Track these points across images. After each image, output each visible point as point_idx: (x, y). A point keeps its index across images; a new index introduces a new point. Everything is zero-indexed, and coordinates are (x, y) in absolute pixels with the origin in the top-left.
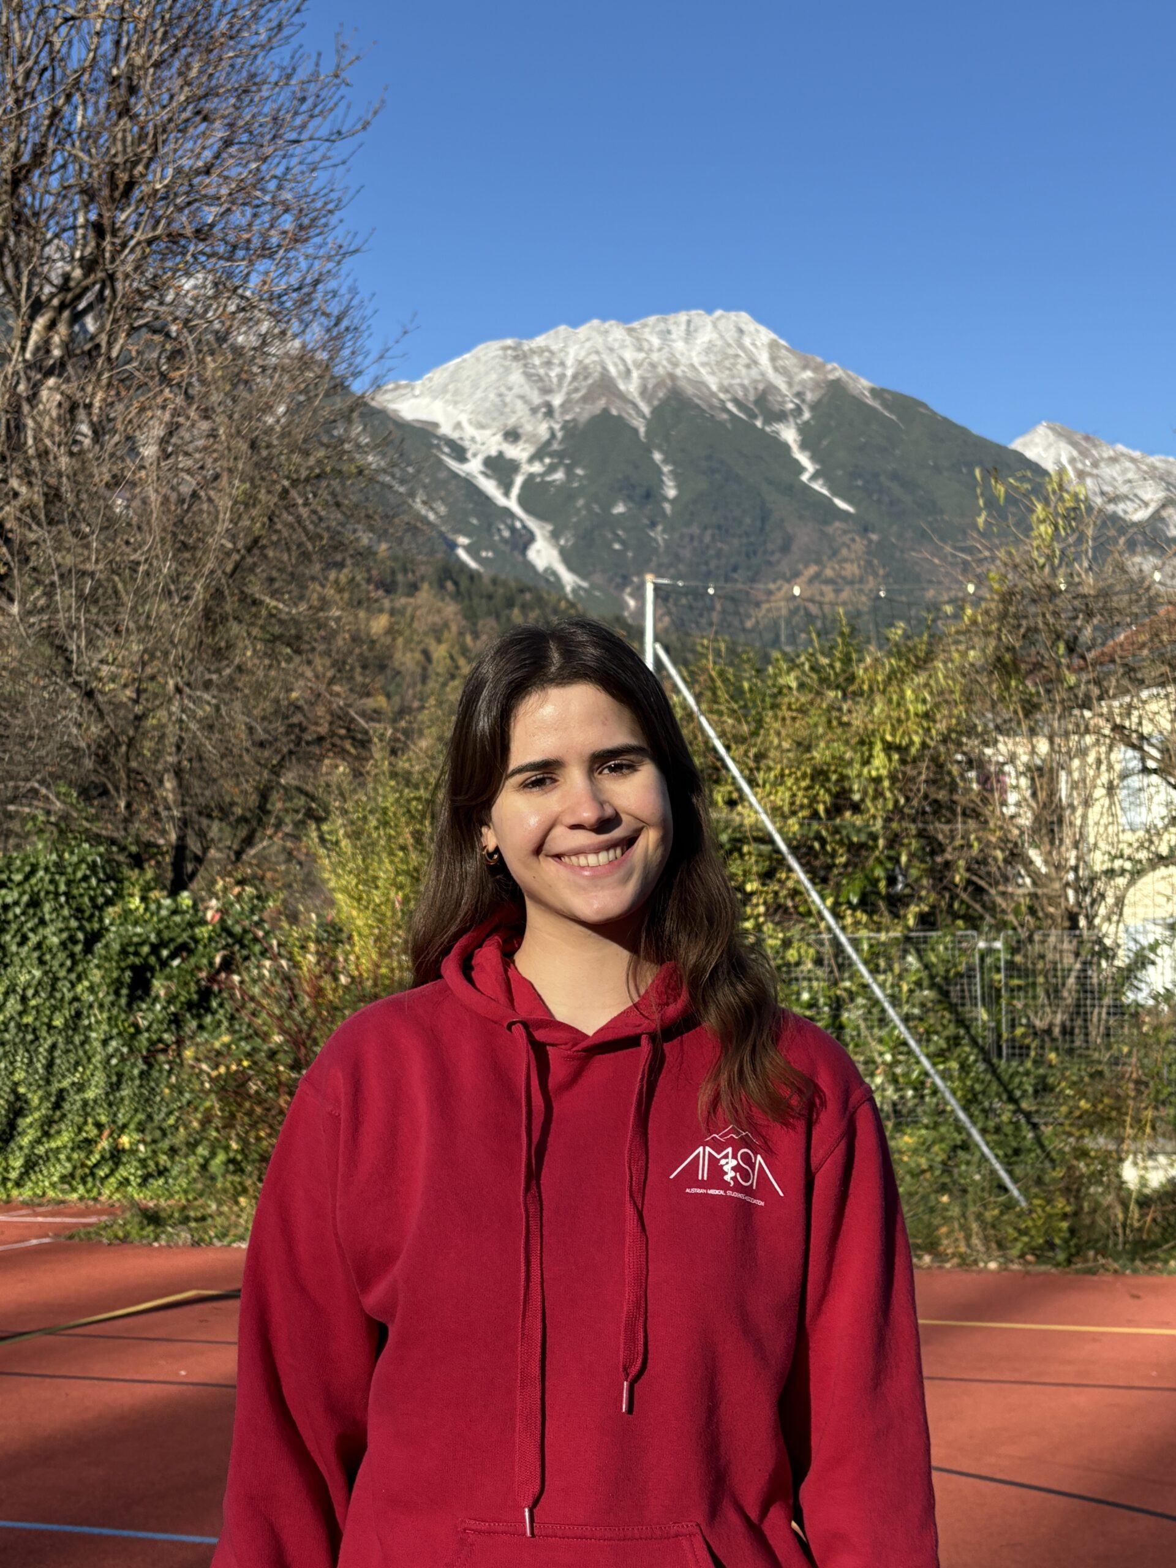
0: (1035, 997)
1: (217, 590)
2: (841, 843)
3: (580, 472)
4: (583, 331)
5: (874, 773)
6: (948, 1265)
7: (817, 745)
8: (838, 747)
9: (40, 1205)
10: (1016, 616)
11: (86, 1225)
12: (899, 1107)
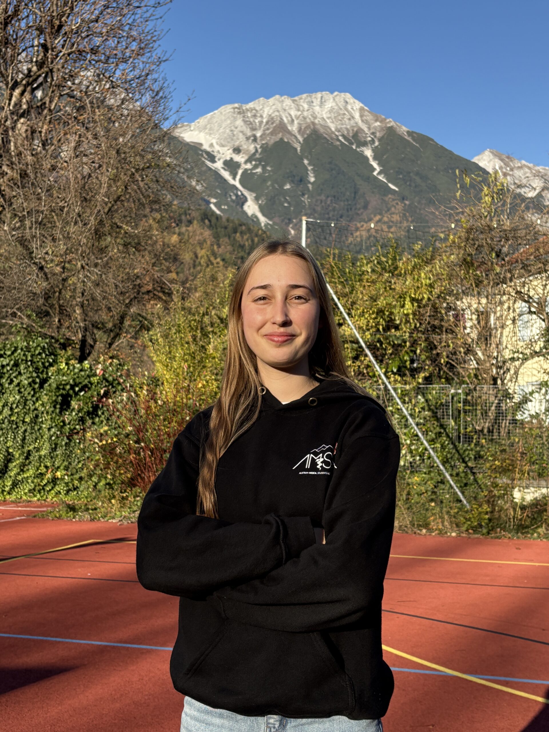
0: (476, 415)
1: (101, 220)
2: (389, 344)
3: (269, 168)
4: (271, 101)
5: (405, 312)
6: (434, 534)
7: (380, 299)
8: (390, 300)
9: (19, 503)
10: (473, 240)
11: (41, 511)
12: (413, 464)
